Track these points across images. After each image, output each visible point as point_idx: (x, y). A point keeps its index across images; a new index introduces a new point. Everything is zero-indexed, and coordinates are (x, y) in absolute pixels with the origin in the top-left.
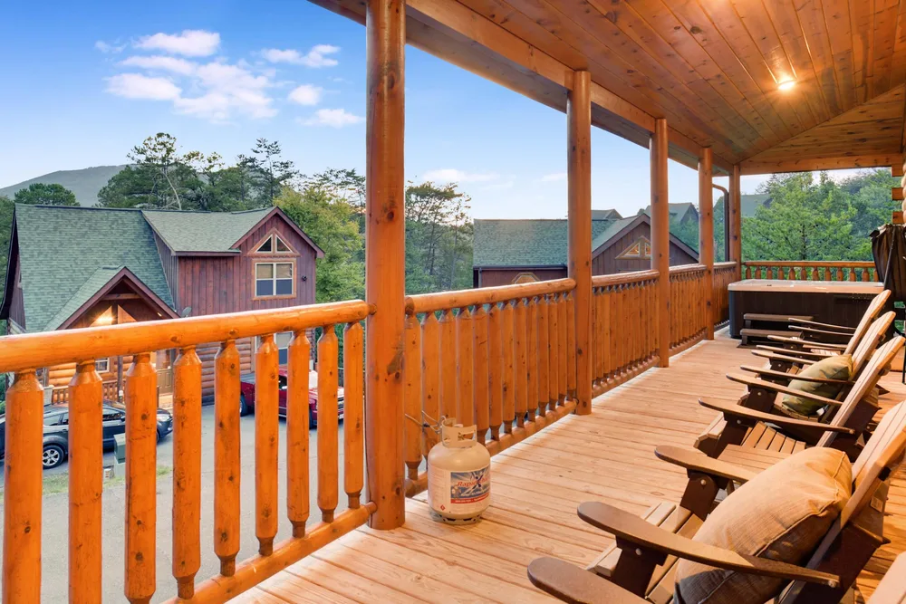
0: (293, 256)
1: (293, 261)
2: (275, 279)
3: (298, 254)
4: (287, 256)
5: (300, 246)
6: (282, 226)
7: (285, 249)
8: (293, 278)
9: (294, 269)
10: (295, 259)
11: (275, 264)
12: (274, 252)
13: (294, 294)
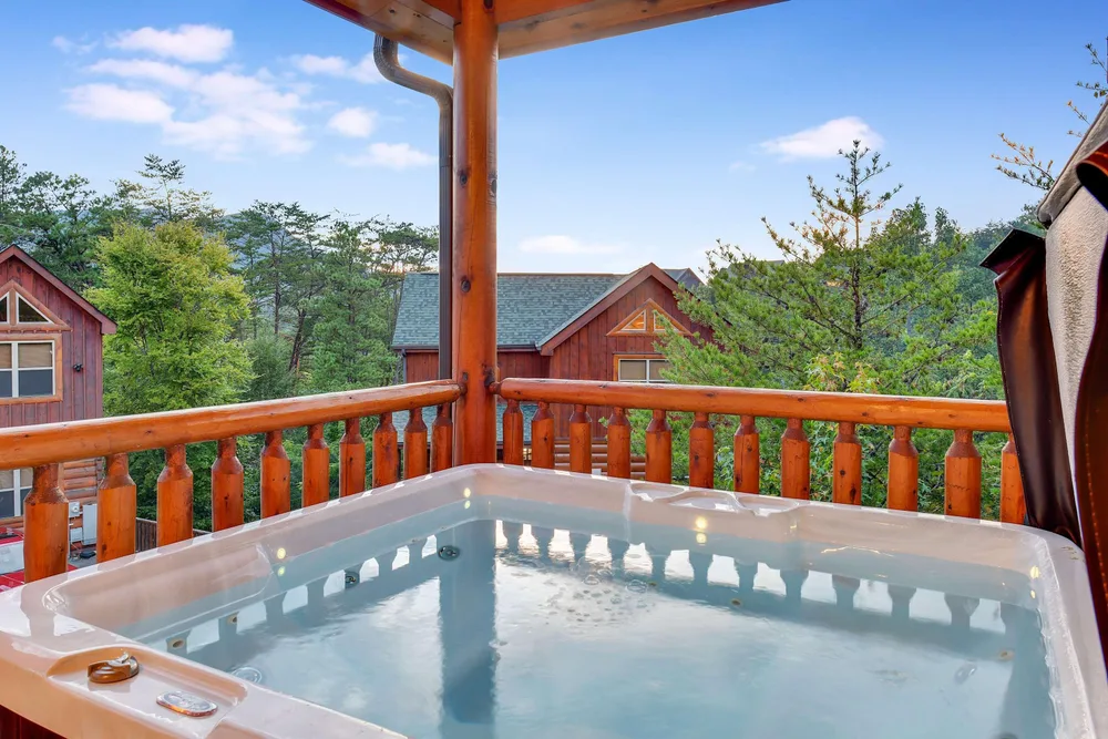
0: (52, 331)
1: (55, 340)
2: (15, 370)
3: (66, 326)
4: (39, 331)
5: (68, 313)
6: (28, 279)
7: (35, 317)
8: (56, 368)
9: (56, 354)
10: (57, 336)
11: (15, 345)
12: (13, 323)
13: (56, 394)
